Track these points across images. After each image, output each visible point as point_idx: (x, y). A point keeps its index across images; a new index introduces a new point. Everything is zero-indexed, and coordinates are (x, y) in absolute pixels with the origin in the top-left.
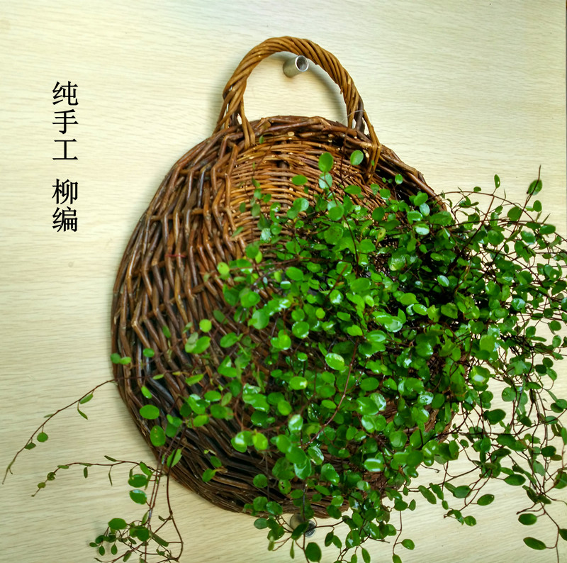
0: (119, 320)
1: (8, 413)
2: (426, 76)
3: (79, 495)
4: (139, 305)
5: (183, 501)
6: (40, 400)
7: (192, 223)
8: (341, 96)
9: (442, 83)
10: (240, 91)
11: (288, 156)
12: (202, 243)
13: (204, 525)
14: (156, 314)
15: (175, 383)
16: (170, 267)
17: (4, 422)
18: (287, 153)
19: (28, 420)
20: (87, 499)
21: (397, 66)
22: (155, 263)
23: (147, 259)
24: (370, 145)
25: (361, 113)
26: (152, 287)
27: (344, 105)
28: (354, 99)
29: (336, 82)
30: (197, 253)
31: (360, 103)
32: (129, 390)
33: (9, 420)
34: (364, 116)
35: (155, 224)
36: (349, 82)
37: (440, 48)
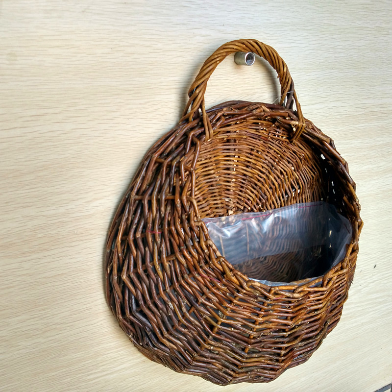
0: (111, 271)
1: (37, 338)
2: (341, 47)
3: (89, 378)
4: (126, 262)
5: (157, 368)
6: (58, 326)
7: (166, 206)
8: (278, 80)
9: (353, 50)
10: (202, 92)
11: (236, 134)
12: (175, 225)
13: (170, 379)
14: (140, 273)
15: (153, 318)
16: (150, 239)
17: (35, 344)
18: (235, 132)
19: (51, 340)
20: (94, 379)
21: (321, 42)
22: (139, 235)
23: (133, 231)
24: (297, 123)
25: (292, 94)
26: (137, 251)
27: (279, 86)
28: (288, 82)
29: (274, 69)
30: (170, 232)
31: (292, 86)
32: (121, 317)
33: (38, 342)
34: (294, 95)
35: (137, 202)
36: (285, 70)
37: (355, 22)
